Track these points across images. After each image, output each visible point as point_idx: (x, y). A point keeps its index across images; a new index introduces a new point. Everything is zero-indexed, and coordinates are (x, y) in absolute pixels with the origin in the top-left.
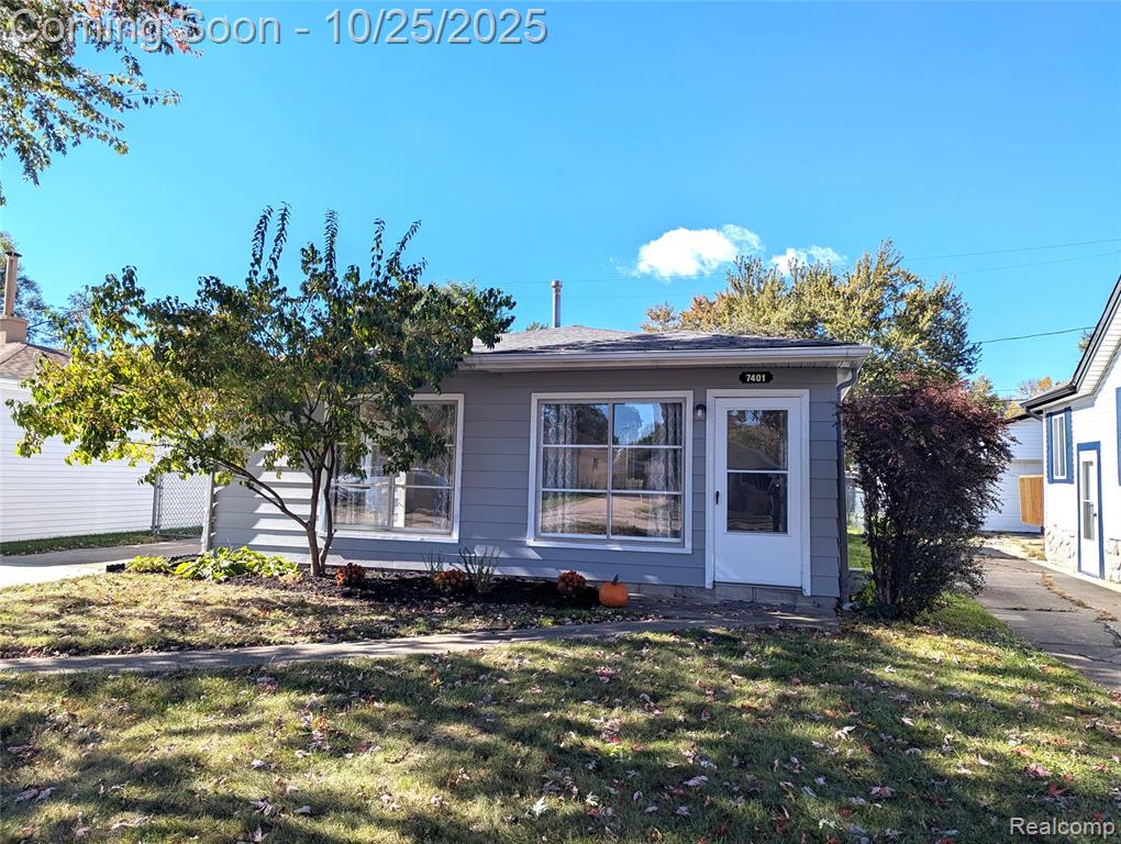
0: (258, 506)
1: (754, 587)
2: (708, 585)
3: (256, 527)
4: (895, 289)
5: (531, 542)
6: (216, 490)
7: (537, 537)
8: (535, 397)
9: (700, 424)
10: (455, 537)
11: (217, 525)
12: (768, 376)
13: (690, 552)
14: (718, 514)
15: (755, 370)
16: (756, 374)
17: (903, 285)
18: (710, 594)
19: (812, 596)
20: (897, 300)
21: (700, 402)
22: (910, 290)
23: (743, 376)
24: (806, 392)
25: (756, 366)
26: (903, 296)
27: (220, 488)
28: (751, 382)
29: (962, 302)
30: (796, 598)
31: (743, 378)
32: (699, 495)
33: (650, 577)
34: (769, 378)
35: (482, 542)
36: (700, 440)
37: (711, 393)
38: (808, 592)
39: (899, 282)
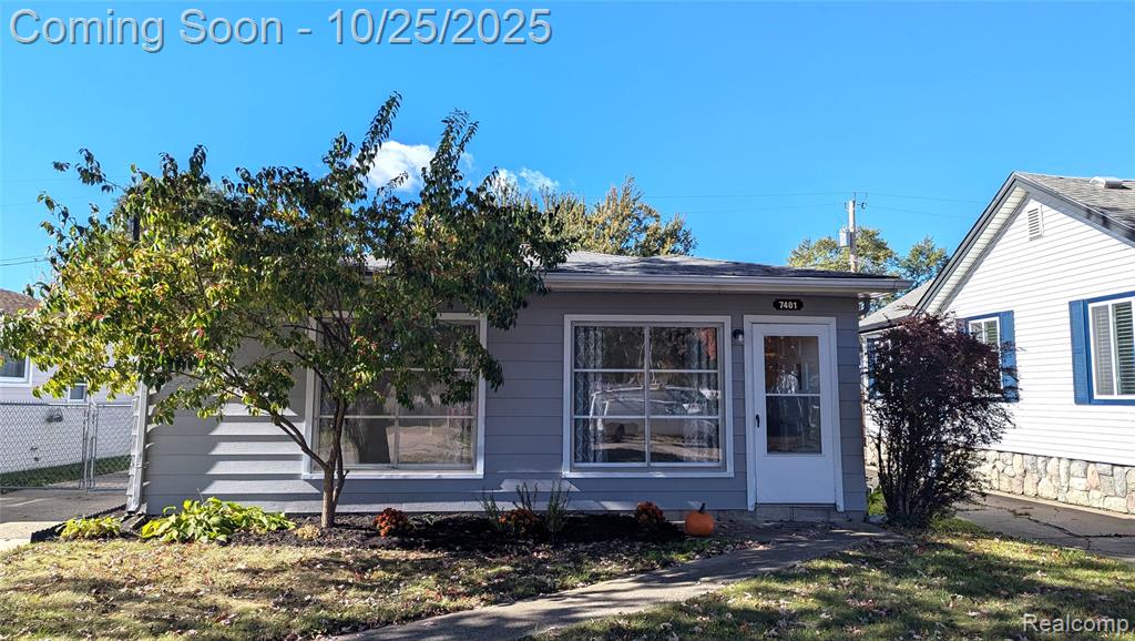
0: (213, 447)
1: (792, 506)
2: (751, 509)
3: (212, 472)
4: (639, 222)
5: (567, 474)
6: (150, 428)
7: (573, 469)
8: (568, 319)
9: (738, 349)
10: (479, 472)
11: (151, 472)
12: (801, 304)
13: (732, 475)
14: (758, 436)
15: (788, 298)
16: (788, 301)
17: (644, 218)
18: (751, 516)
19: (845, 511)
20: (641, 231)
21: (738, 327)
22: (651, 223)
23: (776, 303)
24: (833, 320)
25: (788, 294)
26: (646, 228)
27: (154, 425)
28: (784, 308)
29: (691, 237)
30: (829, 515)
31: (777, 305)
32: (740, 419)
33: (691, 503)
34: (800, 305)
35: (512, 476)
36: (739, 365)
37: (748, 319)
38: (841, 508)
39: (642, 216)
